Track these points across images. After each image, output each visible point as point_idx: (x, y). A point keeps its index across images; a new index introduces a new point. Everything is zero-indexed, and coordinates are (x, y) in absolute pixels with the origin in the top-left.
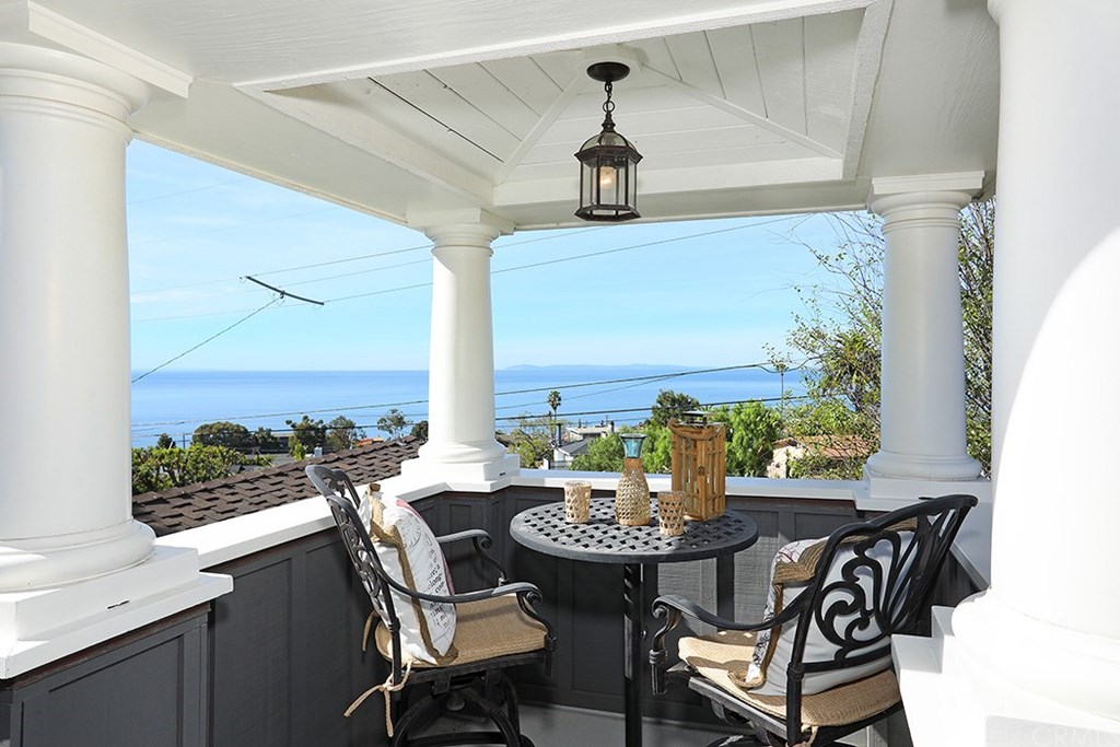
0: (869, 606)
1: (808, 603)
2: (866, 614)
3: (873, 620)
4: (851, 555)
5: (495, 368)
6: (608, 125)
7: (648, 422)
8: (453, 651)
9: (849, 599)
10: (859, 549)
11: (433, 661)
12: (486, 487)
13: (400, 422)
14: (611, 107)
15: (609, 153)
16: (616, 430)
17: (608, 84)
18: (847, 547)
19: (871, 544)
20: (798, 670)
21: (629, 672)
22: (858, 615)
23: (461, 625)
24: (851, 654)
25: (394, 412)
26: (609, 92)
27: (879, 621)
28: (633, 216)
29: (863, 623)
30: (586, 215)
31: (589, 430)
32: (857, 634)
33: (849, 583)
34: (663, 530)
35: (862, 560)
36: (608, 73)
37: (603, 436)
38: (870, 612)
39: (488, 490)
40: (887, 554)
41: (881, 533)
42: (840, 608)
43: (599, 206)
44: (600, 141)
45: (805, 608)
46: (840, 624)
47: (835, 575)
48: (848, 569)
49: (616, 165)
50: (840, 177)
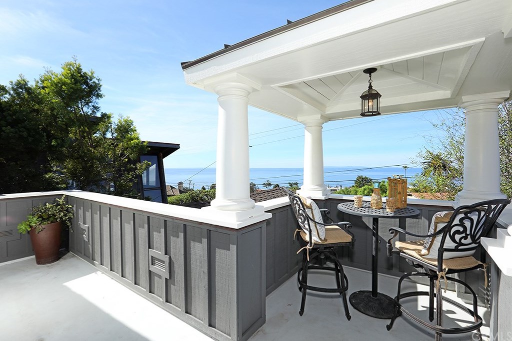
0: (468, 232)
1: (447, 229)
2: (467, 235)
3: (469, 237)
4: (462, 215)
5: (324, 166)
6: (370, 87)
7: (353, 186)
8: (325, 240)
9: (461, 229)
10: (466, 214)
11: (320, 242)
12: (323, 198)
13: (270, 184)
14: (371, 81)
15: (371, 95)
16: (342, 188)
17: (370, 74)
18: (461, 213)
19: (470, 212)
20: (441, 250)
21: (374, 253)
22: (464, 235)
23: (327, 232)
24: (460, 248)
25: (268, 181)
26: (370, 77)
27: (471, 238)
28: (379, 114)
29: (466, 238)
30: (363, 115)
31: (332, 188)
32: (463, 241)
33: (461, 224)
34: (388, 210)
35: (467, 217)
36: (370, 71)
37: (338, 190)
38: (468, 235)
39: (324, 199)
40: (476, 215)
41: (474, 209)
42: (458, 232)
43: (369, 112)
44: (369, 92)
45: (445, 231)
46: (457, 237)
47: (456, 221)
48: (461, 220)
49: (373, 99)
50: (450, 97)
